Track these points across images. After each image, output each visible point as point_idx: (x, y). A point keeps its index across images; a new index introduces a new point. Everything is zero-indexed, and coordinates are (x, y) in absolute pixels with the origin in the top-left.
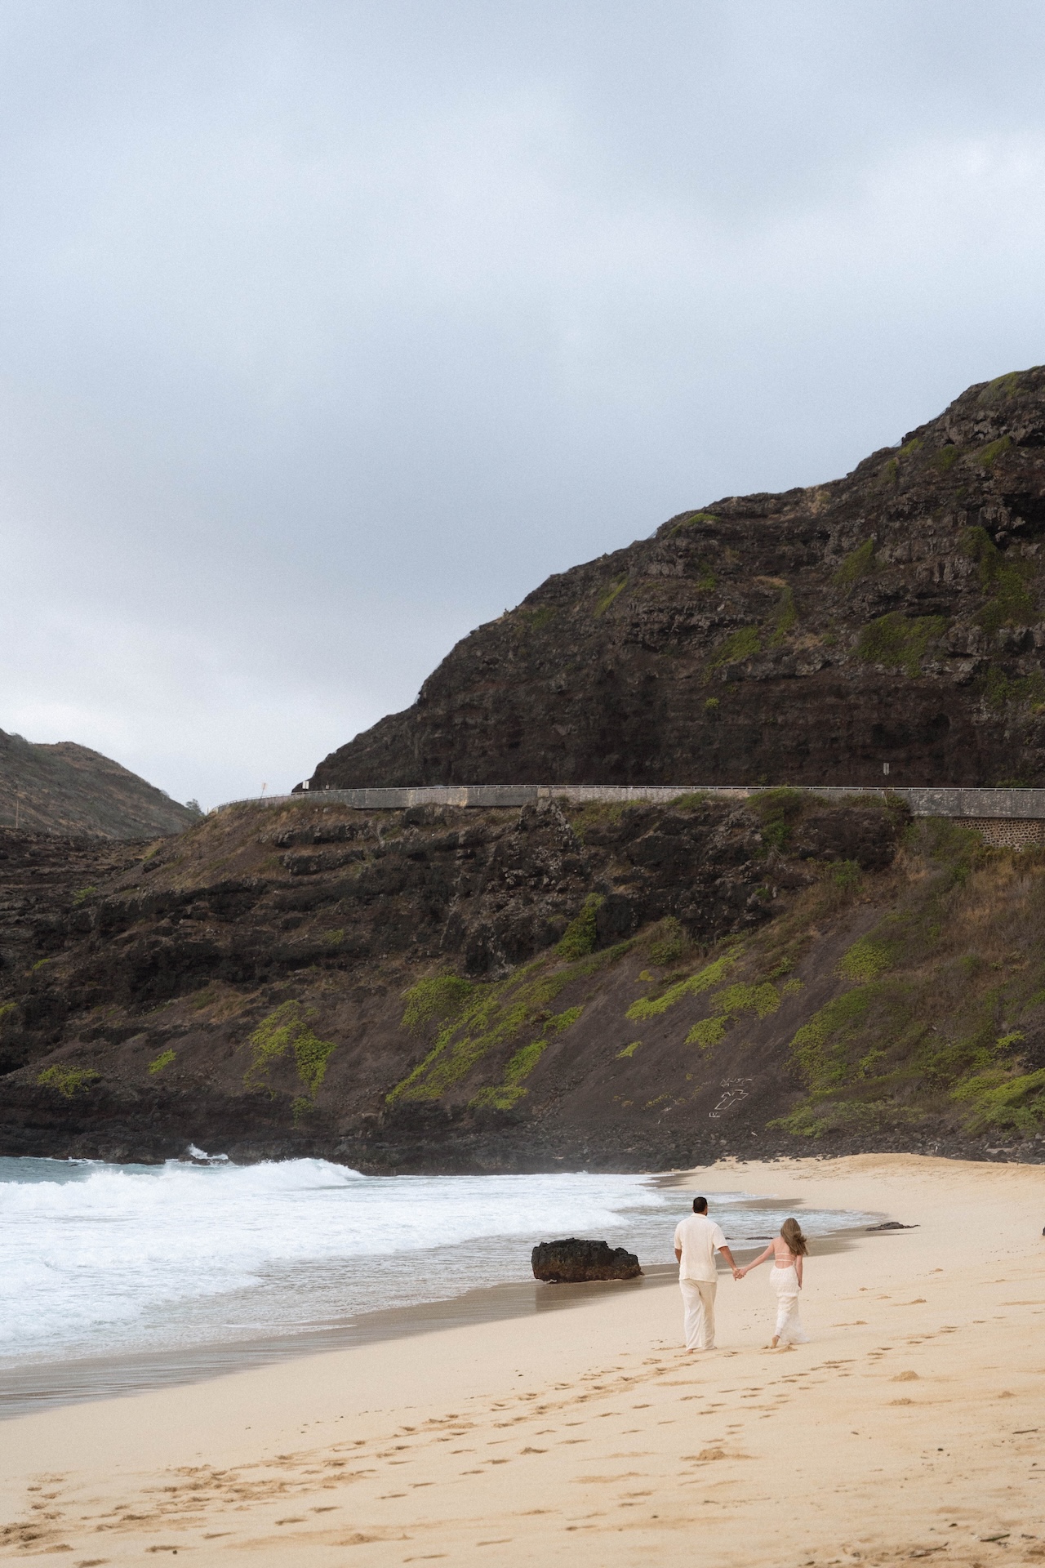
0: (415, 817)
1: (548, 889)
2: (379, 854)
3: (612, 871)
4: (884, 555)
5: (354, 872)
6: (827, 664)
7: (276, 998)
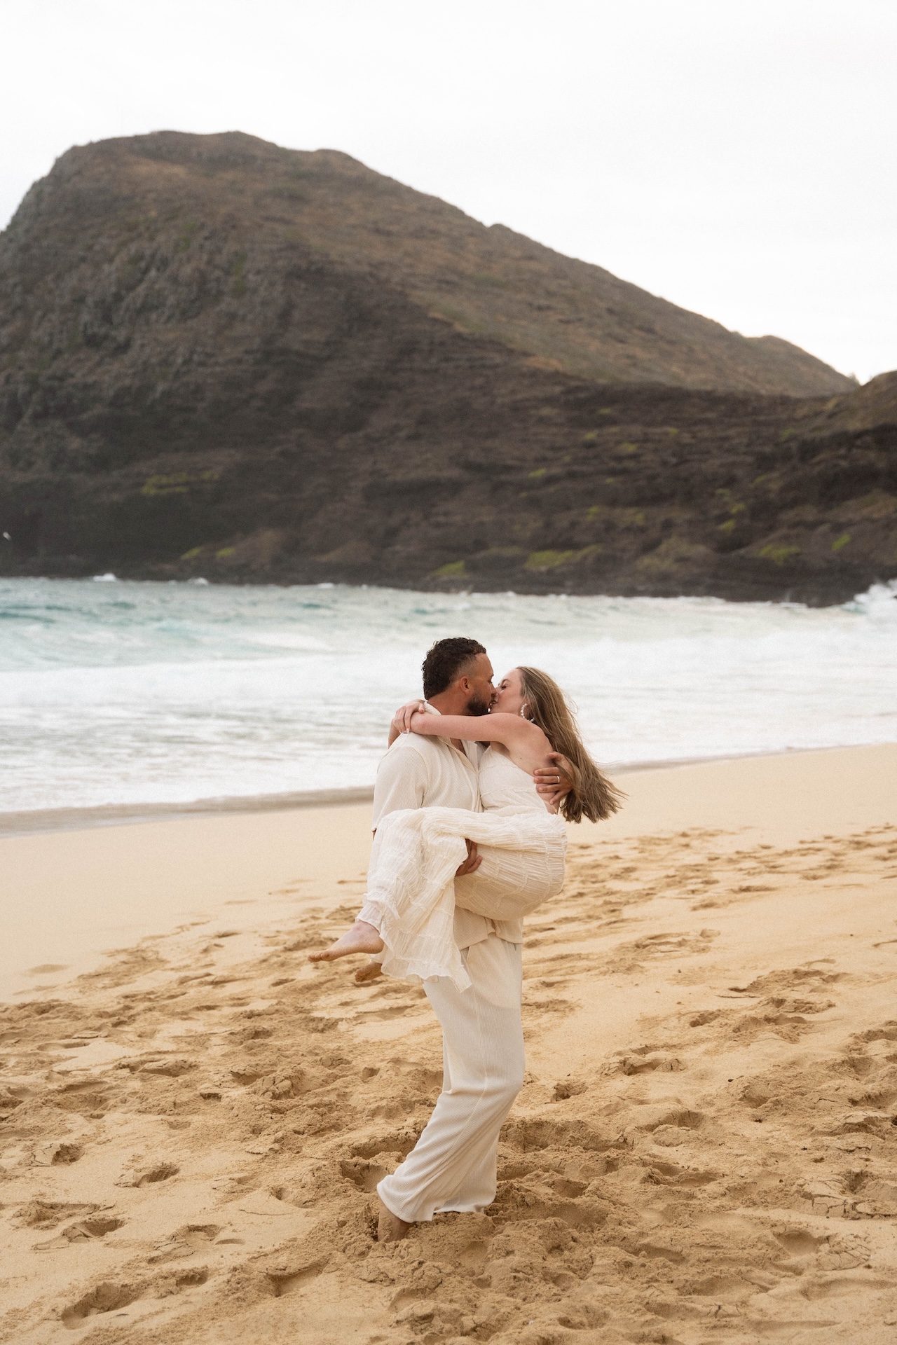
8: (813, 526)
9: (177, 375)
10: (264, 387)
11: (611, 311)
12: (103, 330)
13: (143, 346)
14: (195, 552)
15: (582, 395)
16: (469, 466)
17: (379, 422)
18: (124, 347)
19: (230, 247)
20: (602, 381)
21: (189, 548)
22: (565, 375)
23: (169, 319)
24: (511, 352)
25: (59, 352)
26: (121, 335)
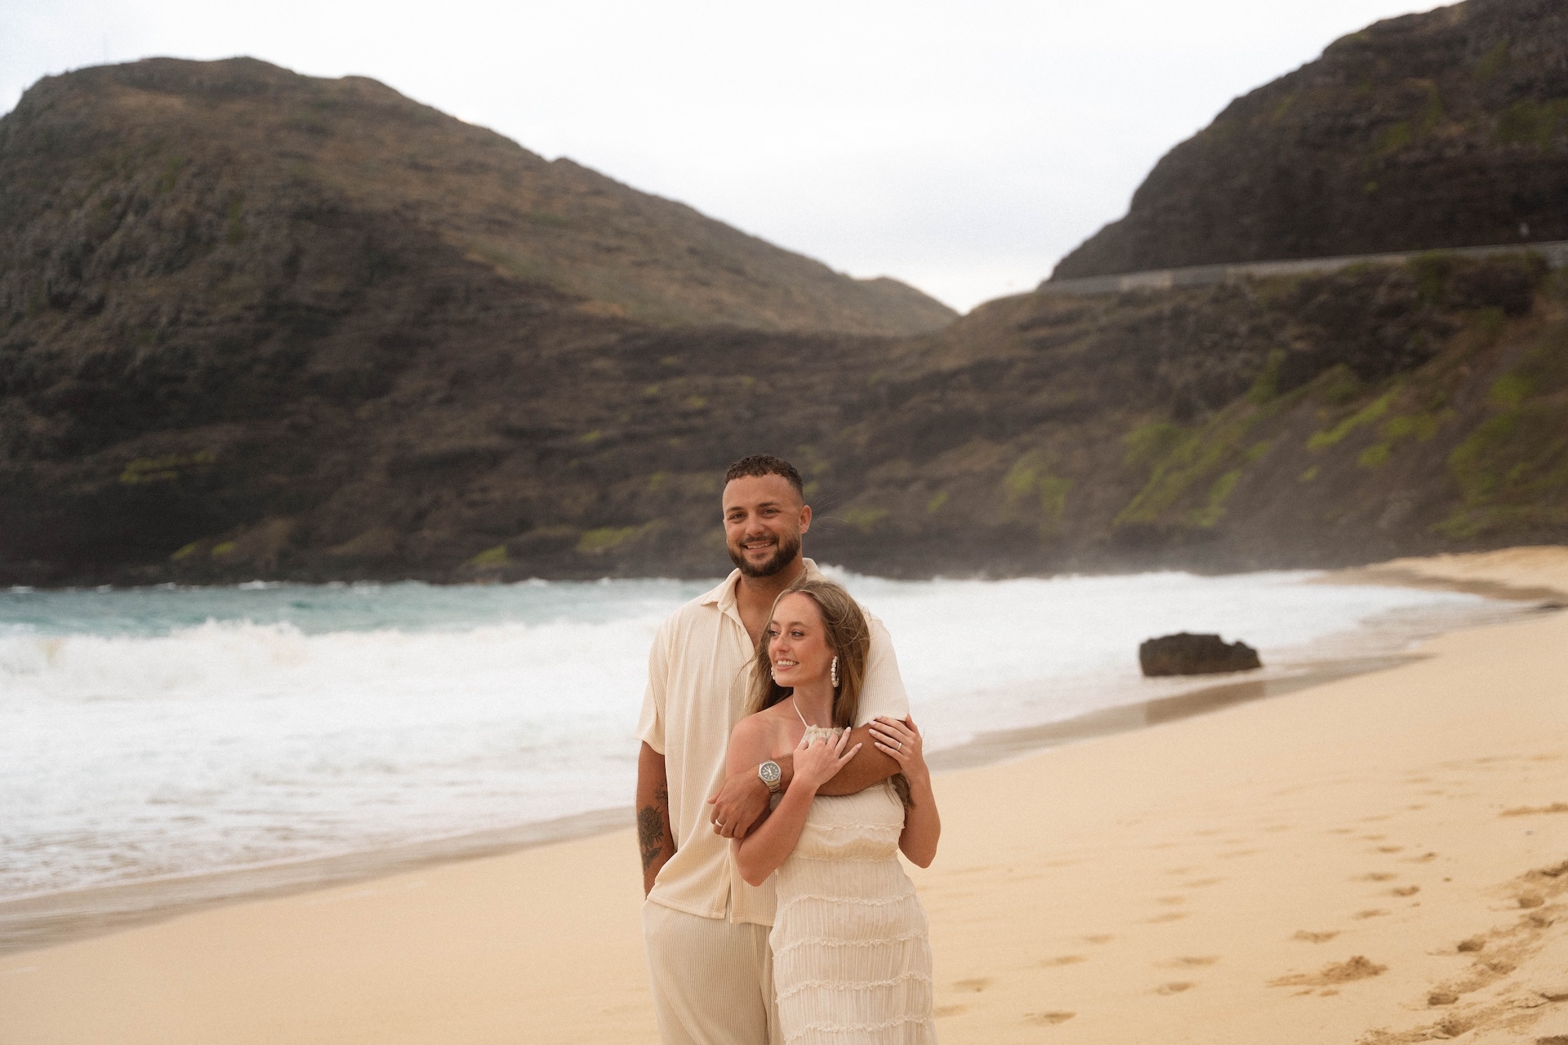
0: (1130, 299)
1: (1239, 349)
2: (1102, 330)
3: (1292, 330)
4: (1517, 52)
5: (1081, 347)
6: (1470, 147)
7: (1024, 449)
8: (904, 484)
9: (162, 339)
10: (268, 349)
11: (692, 251)
12: (71, 289)
13: (119, 305)
14: (188, 550)
15: (641, 343)
16: (510, 432)
17: (408, 385)
18: (97, 308)
19: (226, 184)
20: (666, 326)
21: (178, 547)
22: (625, 322)
23: (150, 273)
24: (562, 298)
25: (19, 317)
26: (93, 293)
